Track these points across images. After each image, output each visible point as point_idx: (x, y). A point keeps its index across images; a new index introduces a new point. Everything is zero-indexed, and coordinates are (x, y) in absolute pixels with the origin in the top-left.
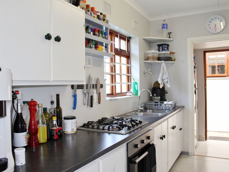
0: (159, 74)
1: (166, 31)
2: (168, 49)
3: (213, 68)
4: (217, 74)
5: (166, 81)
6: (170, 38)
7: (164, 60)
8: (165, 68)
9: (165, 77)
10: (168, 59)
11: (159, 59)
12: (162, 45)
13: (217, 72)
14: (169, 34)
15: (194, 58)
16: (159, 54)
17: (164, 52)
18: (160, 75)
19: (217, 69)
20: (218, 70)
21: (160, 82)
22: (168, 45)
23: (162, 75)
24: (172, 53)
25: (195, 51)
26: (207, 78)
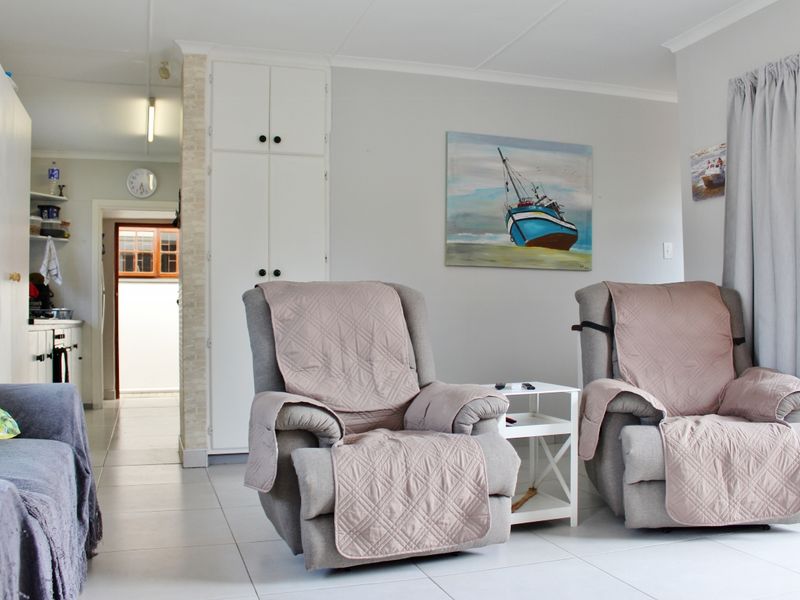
0: (43, 259)
1: (54, 182)
2: (57, 216)
3: (129, 258)
4: (137, 271)
5: (54, 272)
6: (61, 195)
7: (53, 236)
8: (54, 250)
9: (53, 266)
10: (58, 234)
11: (43, 232)
12: (48, 207)
13: (137, 267)
14: (61, 188)
15: (103, 235)
16: (43, 224)
17: (51, 221)
18: (45, 262)
19: (136, 260)
20: (139, 263)
21: (44, 275)
22: (58, 209)
23: (49, 261)
24: (65, 224)
25: (106, 221)
26: (120, 280)
